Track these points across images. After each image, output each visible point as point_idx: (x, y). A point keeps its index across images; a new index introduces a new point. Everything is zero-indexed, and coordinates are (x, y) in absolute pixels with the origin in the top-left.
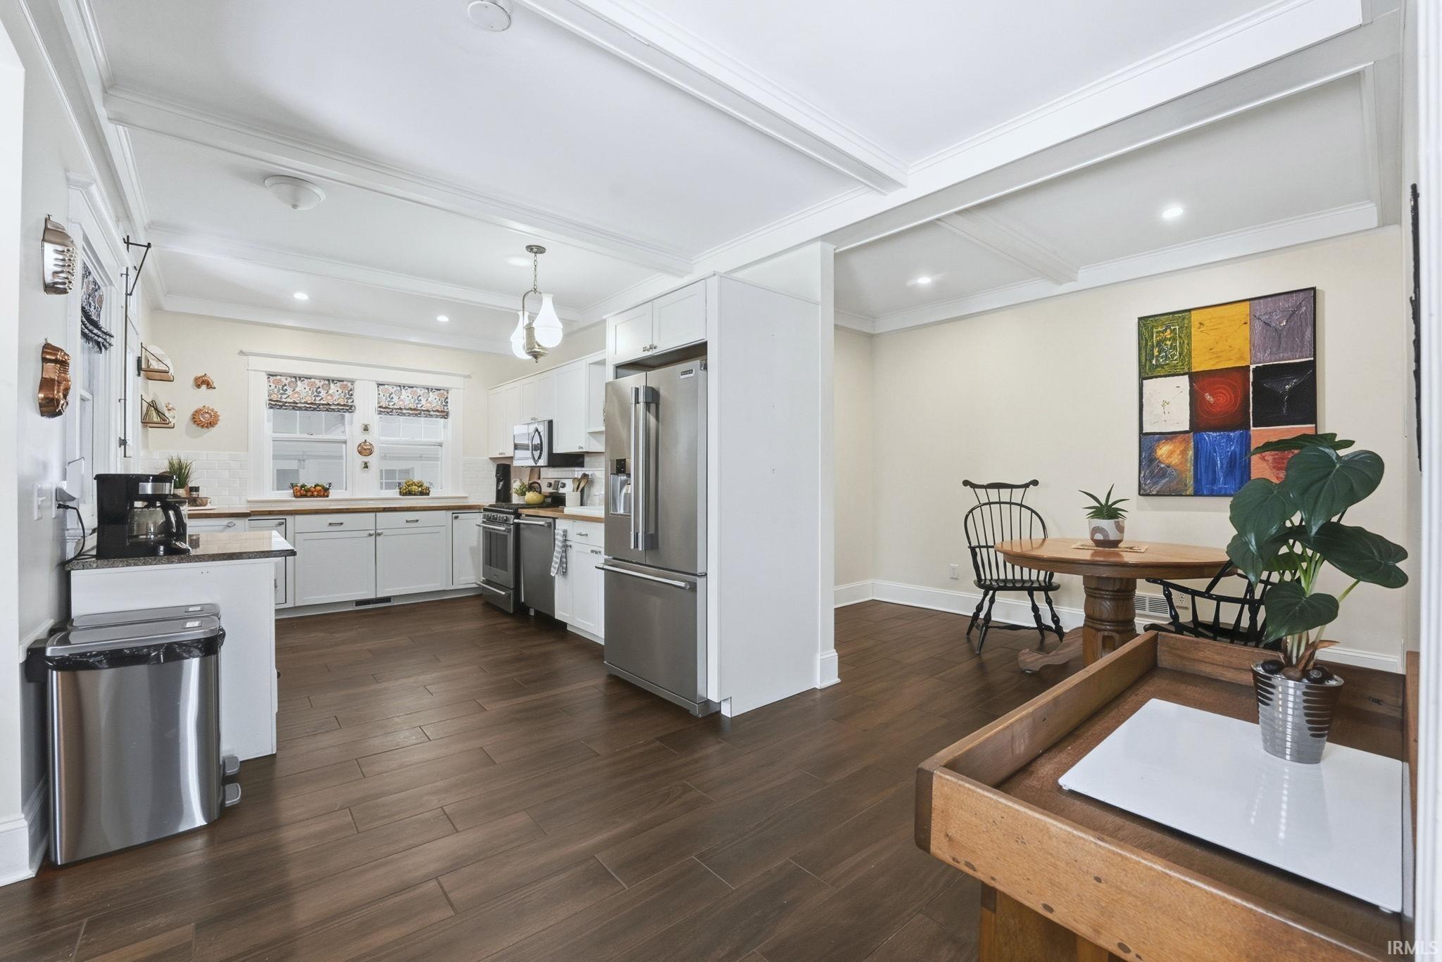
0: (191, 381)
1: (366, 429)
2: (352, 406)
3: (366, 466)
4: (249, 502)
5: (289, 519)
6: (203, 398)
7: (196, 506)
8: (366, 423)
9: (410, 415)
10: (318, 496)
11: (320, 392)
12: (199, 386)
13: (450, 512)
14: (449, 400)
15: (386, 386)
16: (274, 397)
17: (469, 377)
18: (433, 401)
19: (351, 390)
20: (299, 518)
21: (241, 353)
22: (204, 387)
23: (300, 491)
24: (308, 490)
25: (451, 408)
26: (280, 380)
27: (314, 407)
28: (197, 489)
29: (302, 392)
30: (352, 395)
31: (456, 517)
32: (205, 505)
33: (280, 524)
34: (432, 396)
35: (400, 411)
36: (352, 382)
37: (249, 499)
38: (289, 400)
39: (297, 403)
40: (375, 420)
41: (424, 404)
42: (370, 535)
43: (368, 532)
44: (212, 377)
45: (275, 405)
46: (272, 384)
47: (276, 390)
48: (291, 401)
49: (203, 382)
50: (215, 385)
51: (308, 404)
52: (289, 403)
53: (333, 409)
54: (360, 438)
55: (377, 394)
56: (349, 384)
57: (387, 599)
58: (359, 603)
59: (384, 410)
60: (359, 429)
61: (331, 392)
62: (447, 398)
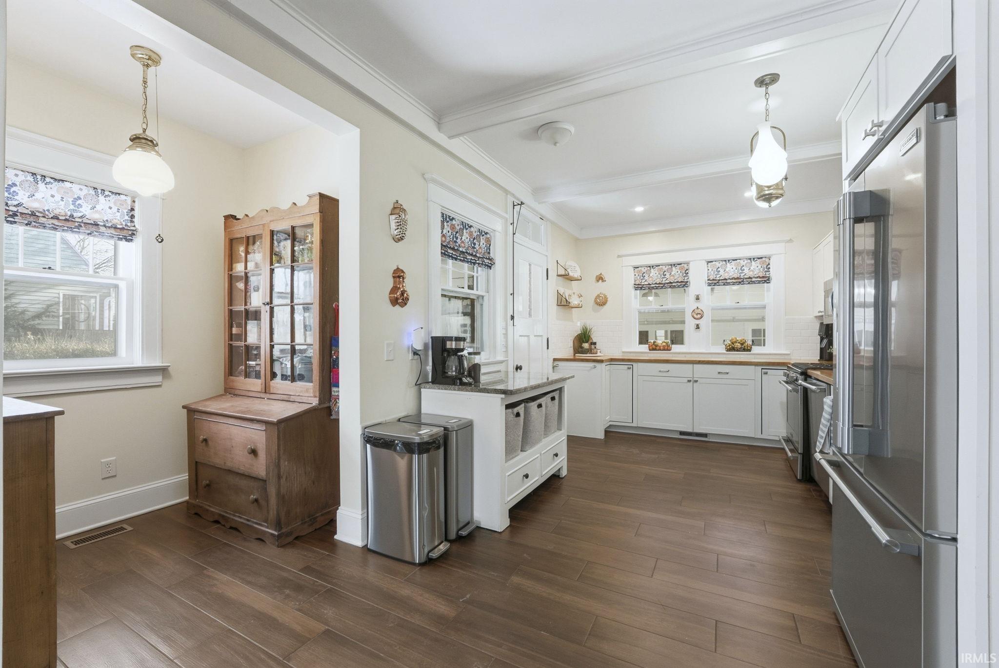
0: (594, 279)
1: (698, 298)
2: (687, 282)
3: (698, 327)
4: (623, 352)
5: (636, 365)
6: (601, 288)
7: (592, 354)
8: (697, 294)
9: (734, 283)
10: (664, 350)
11: (666, 275)
12: (598, 281)
13: (760, 368)
14: (771, 266)
15: (714, 263)
16: (638, 282)
17: (790, 241)
18: (755, 269)
19: (687, 270)
20: (640, 365)
21: (619, 256)
22: (601, 281)
23: (652, 346)
24: (656, 346)
25: (773, 273)
26: (641, 270)
27: (662, 286)
28: (595, 344)
29: (654, 277)
30: (687, 273)
31: (766, 372)
32: (596, 353)
33: (629, 369)
34: (755, 264)
35: (725, 282)
36: (688, 263)
37: (623, 350)
38: (646, 283)
39: (651, 284)
40: (704, 290)
41: (747, 273)
42: (689, 381)
43: (687, 379)
44: (606, 276)
45: (638, 287)
46: (636, 274)
47: (638, 277)
49: (599, 279)
50: (606, 279)
51: (658, 284)
52: (646, 285)
53: (674, 286)
54: (694, 305)
55: (706, 270)
56: (686, 266)
59: (713, 283)
60: (692, 298)
61: (673, 273)
62: (769, 264)
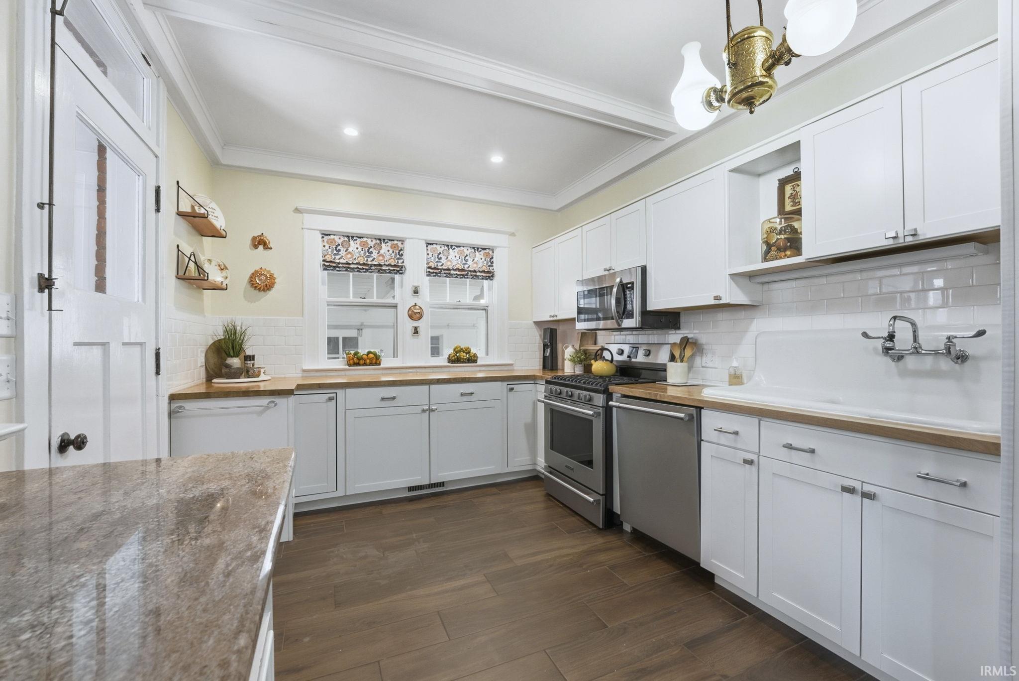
0: (248, 241)
1: (416, 292)
2: (402, 267)
3: (416, 331)
4: (304, 371)
5: (340, 393)
6: (260, 259)
7: (248, 378)
8: (416, 285)
9: (457, 276)
10: (371, 364)
11: (372, 253)
12: (256, 247)
13: (505, 383)
14: (494, 260)
15: (435, 246)
16: (328, 258)
17: (513, 234)
18: (477, 262)
19: (401, 250)
20: (350, 391)
21: (297, 210)
22: (261, 247)
23: (353, 359)
24: (360, 359)
25: (496, 268)
26: (334, 239)
27: (366, 268)
28: (252, 358)
29: (355, 252)
30: (402, 255)
31: (512, 389)
32: (258, 376)
33: (330, 399)
34: (479, 256)
35: (448, 272)
36: (402, 241)
37: (305, 368)
38: (342, 261)
39: (349, 264)
40: (424, 282)
41: (471, 265)
42: (424, 411)
43: (420, 409)
44: (269, 237)
45: (329, 266)
46: (326, 244)
47: (330, 250)
48: (344, 262)
49: (259, 244)
50: (271, 245)
51: (361, 265)
52: (342, 263)
53: (384, 270)
54: (410, 301)
55: (426, 254)
56: (399, 244)
57: (442, 484)
58: (411, 489)
59: (434, 272)
60: (409, 290)
61: (382, 252)
62: (492, 258)
